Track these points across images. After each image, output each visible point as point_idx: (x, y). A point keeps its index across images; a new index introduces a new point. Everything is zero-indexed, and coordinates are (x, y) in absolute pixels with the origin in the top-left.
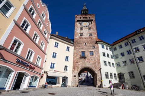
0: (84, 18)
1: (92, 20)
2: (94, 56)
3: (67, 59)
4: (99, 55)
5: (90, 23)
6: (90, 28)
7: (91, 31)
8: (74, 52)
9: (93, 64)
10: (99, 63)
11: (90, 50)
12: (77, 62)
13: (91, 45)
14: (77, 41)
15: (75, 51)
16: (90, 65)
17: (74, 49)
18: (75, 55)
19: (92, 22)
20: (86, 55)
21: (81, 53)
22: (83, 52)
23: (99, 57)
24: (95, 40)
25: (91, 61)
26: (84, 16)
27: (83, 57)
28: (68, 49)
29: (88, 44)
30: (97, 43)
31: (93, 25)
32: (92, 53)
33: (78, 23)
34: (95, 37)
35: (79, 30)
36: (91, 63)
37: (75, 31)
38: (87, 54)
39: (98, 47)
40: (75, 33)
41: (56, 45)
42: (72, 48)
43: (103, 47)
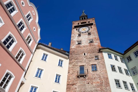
0: (82, 23)
1: (92, 24)
2: (98, 72)
3: (58, 79)
4: (106, 70)
5: (89, 28)
6: (89, 34)
7: (92, 37)
8: (69, 68)
9: (98, 86)
10: (108, 84)
11: (91, 63)
12: (73, 85)
13: (93, 55)
14: (74, 51)
15: (71, 66)
16: (94, 89)
17: (70, 63)
18: (71, 72)
19: (92, 26)
20: (85, 71)
21: (79, 69)
22: (82, 68)
23: (106, 72)
24: (98, 48)
25: (94, 81)
26: (82, 22)
27: (82, 75)
28: (60, 64)
29: (89, 54)
30: (100, 51)
31: (93, 29)
32: (94, 68)
33: (75, 29)
34: (97, 43)
35: (77, 37)
36: (94, 84)
37: (72, 38)
38: (88, 69)
39: (103, 58)
40: (71, 42)
41: (44, 58)
42: (66, 62)
43: (110, 57)
